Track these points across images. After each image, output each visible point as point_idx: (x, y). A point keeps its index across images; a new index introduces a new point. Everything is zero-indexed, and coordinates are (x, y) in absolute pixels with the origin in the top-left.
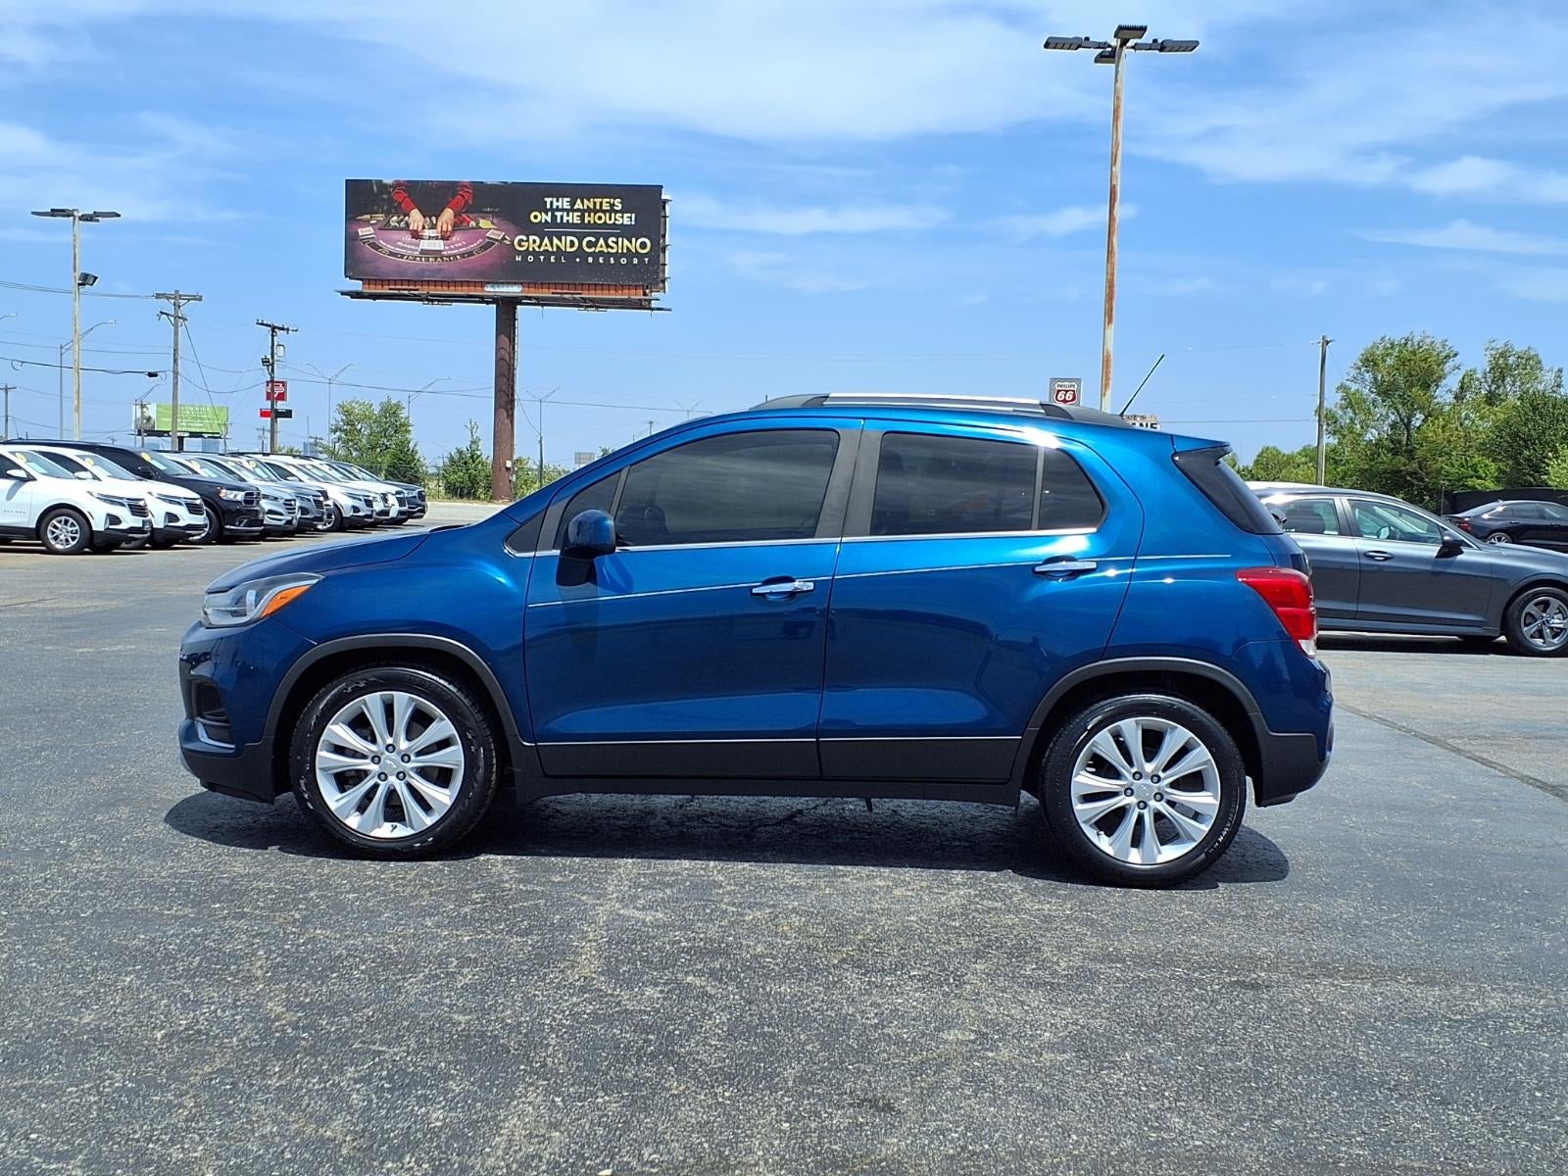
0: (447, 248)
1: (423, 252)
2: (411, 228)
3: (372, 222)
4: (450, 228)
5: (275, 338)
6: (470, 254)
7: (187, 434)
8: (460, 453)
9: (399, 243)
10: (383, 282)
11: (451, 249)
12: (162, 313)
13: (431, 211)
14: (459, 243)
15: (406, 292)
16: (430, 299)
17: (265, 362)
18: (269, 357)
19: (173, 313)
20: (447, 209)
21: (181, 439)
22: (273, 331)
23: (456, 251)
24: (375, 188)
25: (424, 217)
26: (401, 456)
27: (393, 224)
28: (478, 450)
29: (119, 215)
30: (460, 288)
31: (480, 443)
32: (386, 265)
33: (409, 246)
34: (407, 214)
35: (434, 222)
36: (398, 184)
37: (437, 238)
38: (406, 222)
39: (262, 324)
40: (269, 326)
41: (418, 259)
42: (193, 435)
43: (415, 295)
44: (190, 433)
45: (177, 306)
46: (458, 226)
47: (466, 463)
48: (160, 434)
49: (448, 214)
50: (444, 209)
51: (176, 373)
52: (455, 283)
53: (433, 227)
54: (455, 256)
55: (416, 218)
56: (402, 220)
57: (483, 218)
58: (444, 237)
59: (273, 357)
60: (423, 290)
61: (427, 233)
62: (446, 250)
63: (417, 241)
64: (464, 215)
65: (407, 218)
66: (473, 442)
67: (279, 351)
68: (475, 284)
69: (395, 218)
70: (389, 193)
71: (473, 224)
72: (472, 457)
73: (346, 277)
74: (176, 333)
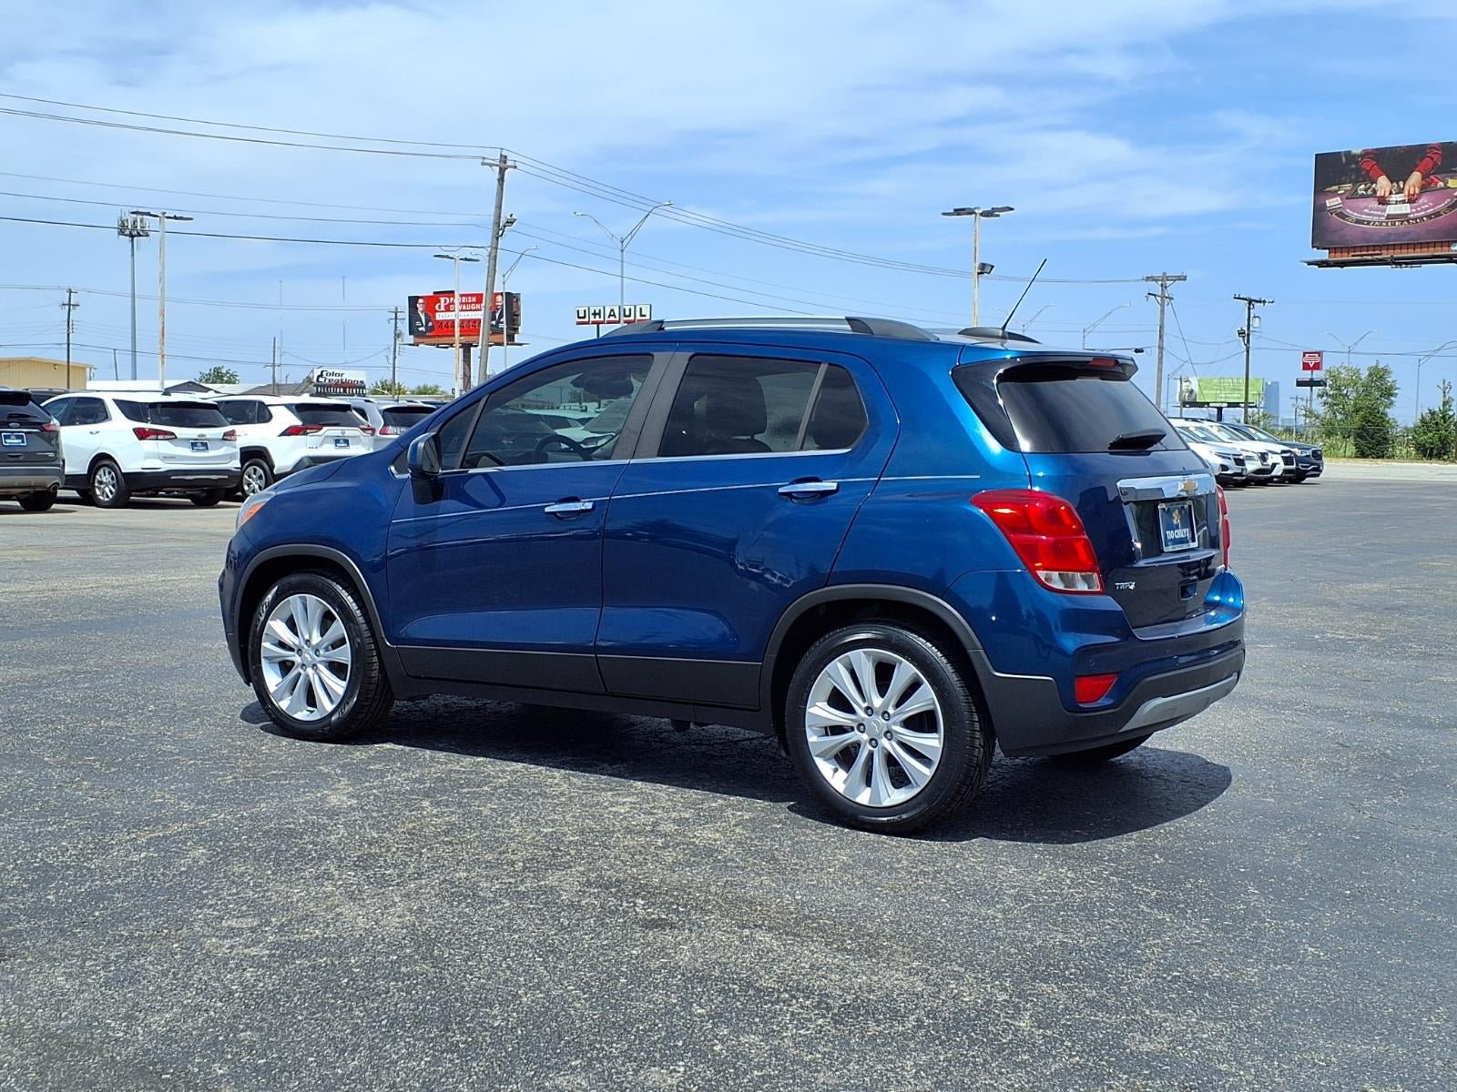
0: (1414, 210)
1: (1389, 217)
2: (1378, 195)
3: (1340, 192)
4: (1417, 191)
5: (1251, 311)
6: (1437, 214)
7: (1226, 405)
8: (1433, 413)
9: (1366, 211)
10: (1348, 249)
11: (1417, 212)
12: (1149, 294)
13: (1398, 176)
14: (1426, 205)
15: (1370, 258)
16: (1397, 262)
17: (1241, 333)
18: (1245, 328)
19: (1160, 294)
20: (1414, 173)
21: (1220, 409)
22: (1250, 304)
23: (1423, 213)
24: (1344, 159)
25: (1392, 183)
26: (1370, 419)
27: (1360, 192)
28: (1450, 410)
29: (1012, 209)
30: (1426, 249)
31: (1454, 404)
32: (1352, 231)
33: (1375, 213)
34: (1374, 182)
35: (1402, 186)
36: (1366, 153)
37: (1404, 202)
38: (1374, 189)
39: (1239, 298)
40: (1246, 299)
41: (1384, 224)
42: (1231, 405)
43: (1380, 260)
44: (1228, 403)
45: (1164, 287)
46: (1425, 188)
47: (1437, 424)
48: (1201, 405)
49: (1416, 177)
50: (1412, 172)
51: (1161, 348)
52: (1421, 245)
53: (1400, 191)
54: (1421, 218)
55: (1383, 184)
56: (1369, 188)
57: (1452, 178)
58: (1411, 201)
59: (1249, 328)
60: (1386, 255)
61: (1394, 198)
62: (1413, 213)
63: (1384, 207)
64: (1432, 177)
65: (1374, 185)
66: (1445, 404)
67: (1255, 323)
68: (1442, 244)
69: (1363, 186)
70: (1357, 163)
71: (1441, 184)
72: (1443, 417)
73: (1313, 247)
74: (1162, 312)
